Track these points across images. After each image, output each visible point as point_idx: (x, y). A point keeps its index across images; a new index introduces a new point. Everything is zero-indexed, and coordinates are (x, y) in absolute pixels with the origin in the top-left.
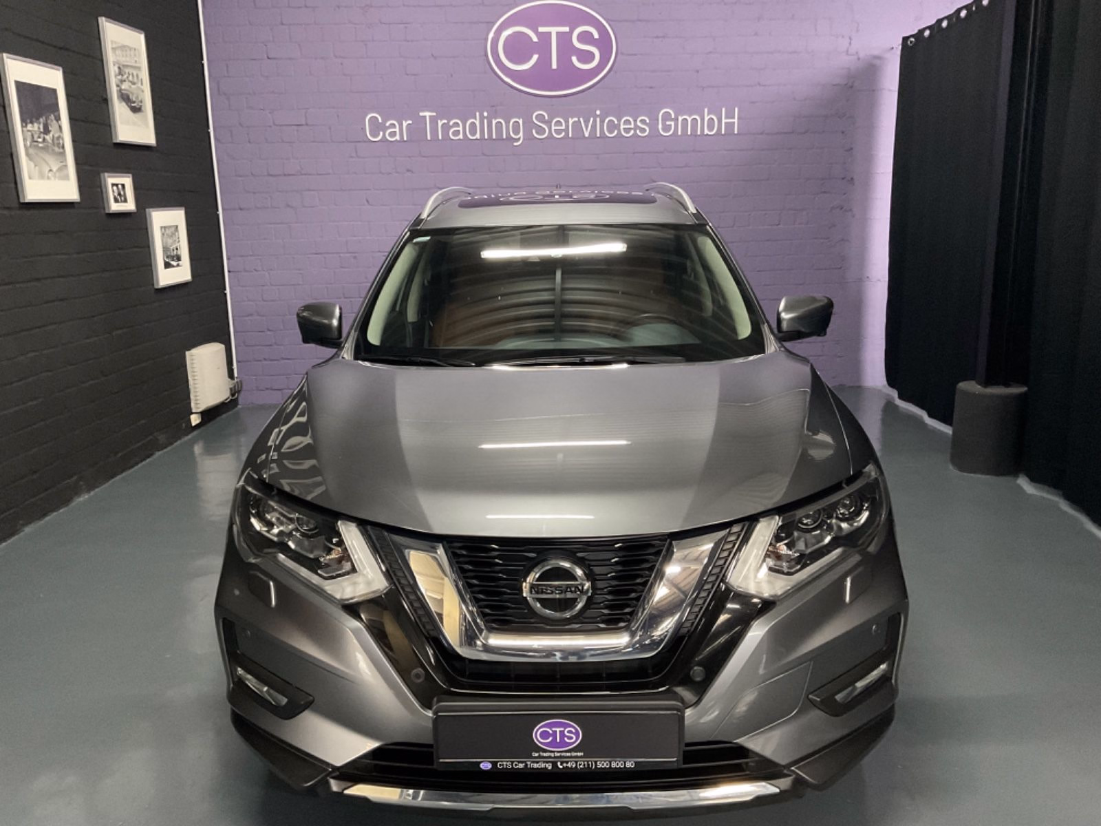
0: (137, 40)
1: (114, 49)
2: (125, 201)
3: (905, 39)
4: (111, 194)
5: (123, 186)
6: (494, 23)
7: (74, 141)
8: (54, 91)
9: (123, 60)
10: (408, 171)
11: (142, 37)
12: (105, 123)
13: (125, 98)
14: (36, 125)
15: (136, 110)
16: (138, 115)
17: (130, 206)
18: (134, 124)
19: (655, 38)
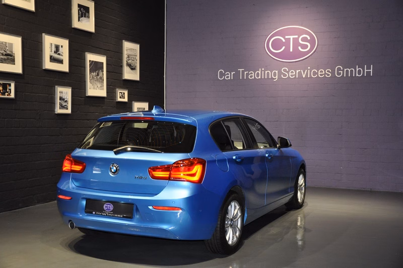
0: (137, 47)
1: (127, 50)
2: (124, 98)
4: (119, 95)
5: (124, 93)
6: (268, 36)
7: (107, 78)
8: (103, 63)
9: (130, 53)
11: (139, 46)
12: (120, 72)
13: (129, 65)
14: (94, 73)
15: (133, 69)
16: (134, 71)
17: (126, 100)
18: (132, 73)
19: (335, 38)
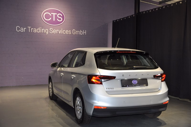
3: (113, 21)
6: (43, 11)
10: (25, 38)
19: (72, 17)
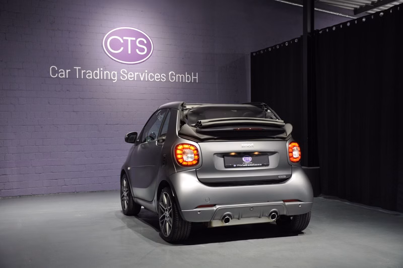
3: (252, 53)
6: (106, 34)
10: (68, 90)
19: (167, 45)
